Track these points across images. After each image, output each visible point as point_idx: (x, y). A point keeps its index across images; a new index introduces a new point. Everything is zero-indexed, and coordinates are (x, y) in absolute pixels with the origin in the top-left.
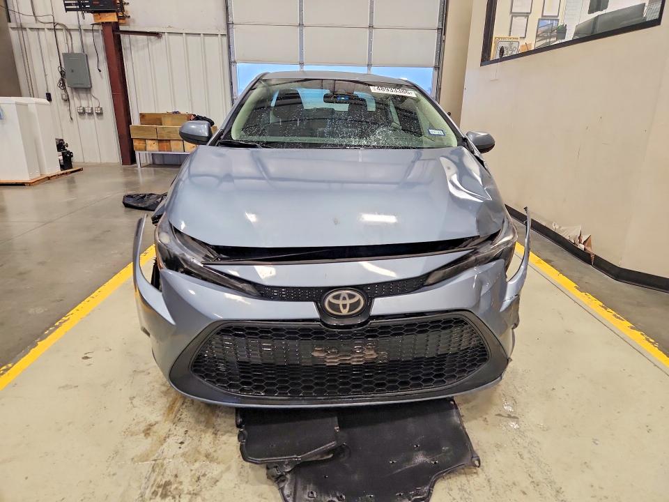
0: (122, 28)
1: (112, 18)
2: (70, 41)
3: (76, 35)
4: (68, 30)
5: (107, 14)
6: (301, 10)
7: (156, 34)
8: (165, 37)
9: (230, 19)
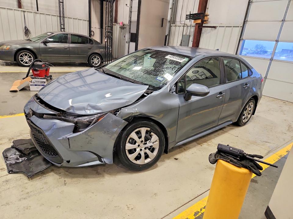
0: (204, 25)
1: (199, 21)
2: (187, 30)
3: (189, 28)
4: (188, 26)
5: (198, 20)
6: (286, 12)
7: (215, 27)
8: (217, 28)
9: (247, 19)
